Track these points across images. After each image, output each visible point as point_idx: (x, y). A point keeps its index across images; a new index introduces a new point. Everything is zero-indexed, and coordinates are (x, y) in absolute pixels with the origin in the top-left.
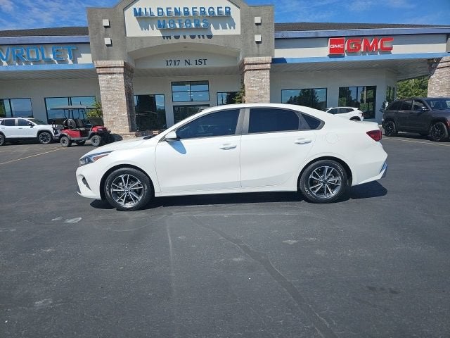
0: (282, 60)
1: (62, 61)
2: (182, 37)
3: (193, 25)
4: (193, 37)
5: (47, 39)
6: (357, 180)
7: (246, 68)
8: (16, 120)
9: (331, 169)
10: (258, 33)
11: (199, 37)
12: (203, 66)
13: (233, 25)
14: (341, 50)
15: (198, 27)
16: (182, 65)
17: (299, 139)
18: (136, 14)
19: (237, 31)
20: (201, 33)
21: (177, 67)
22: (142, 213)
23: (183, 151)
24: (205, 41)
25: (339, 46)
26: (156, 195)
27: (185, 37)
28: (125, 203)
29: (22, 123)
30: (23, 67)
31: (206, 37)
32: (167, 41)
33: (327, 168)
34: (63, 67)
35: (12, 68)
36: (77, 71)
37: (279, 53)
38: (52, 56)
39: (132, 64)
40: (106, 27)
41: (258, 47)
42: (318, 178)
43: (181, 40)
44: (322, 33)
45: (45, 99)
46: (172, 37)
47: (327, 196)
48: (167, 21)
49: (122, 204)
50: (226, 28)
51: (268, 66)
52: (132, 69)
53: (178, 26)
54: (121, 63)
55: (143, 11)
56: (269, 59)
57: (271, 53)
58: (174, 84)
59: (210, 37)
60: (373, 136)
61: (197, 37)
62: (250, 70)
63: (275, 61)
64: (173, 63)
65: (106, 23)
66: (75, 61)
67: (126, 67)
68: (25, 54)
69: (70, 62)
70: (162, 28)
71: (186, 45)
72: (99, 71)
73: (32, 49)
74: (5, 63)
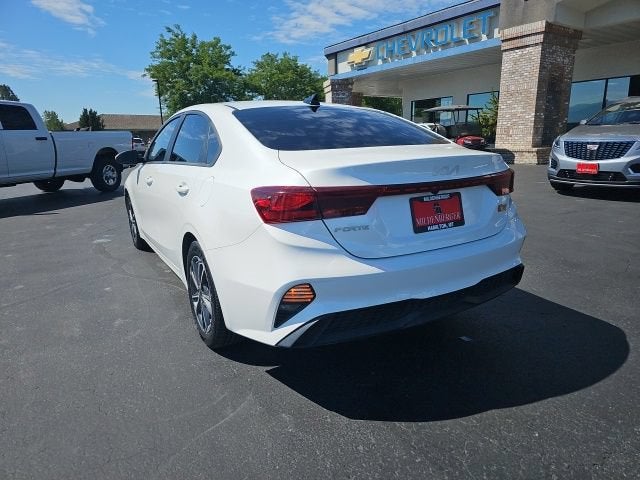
1: (473, 39)
34: (475, 47)
35: (421, 59)
38: (462, 34)
54: (540, 25)
66: (490, 35)
67: (551, 31)
68: (434, 37)
69: (484, 37)
73: (441, 28)
74: (414, 54)
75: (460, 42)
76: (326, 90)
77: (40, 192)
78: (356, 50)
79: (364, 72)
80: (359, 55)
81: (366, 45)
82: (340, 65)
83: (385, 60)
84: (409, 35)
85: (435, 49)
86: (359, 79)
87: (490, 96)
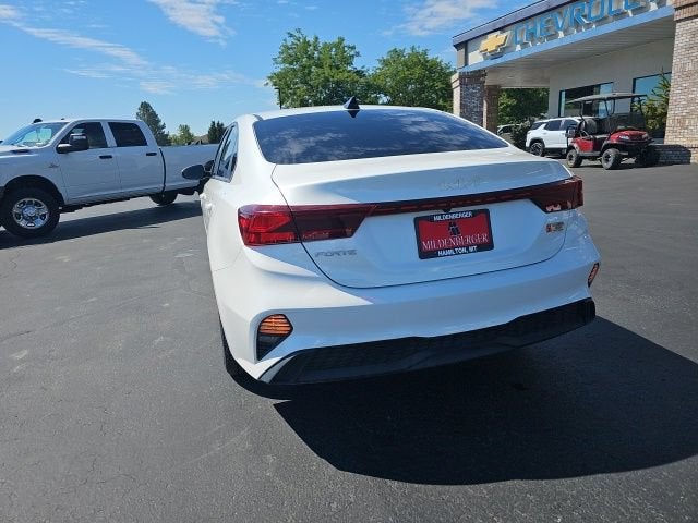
1: (638, 10)
8: (563, 121)
34: (641, 19)
35: (569, 40)
38: (623, 5)
45: (634, 80)
66: (661, 3)
68: (586, 11)
69: (653, 6)
72: (678, 15)
74: (561, 34)
75: (620, 15)
76: (454, 86)
77: (156, 205)
78: (490, 36)
79: (499, 61)
80: (493, 42)
81: (502, 29)
82: (470, 55)
83: (524, 45)
84: (555, 13)
85: (588, 26)
86: (494, 69)
87: (659, 79)
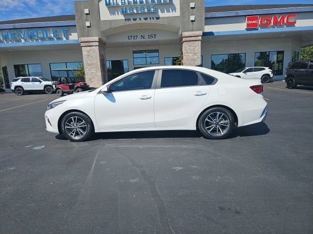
0: (211, 34)
1: (59, 39)
2: (138, 19)
3: (146, 10)
4: (146, 19)
5: (49, 24)
6: (241, 123)
7: (184, 39)
8: (31, 78)
9: (222, 114)
10: (192, 14)
11: (150, 18)
12: (153, 39)
13: (174, 9)
14: (256, 25)
15: (149, 12)
16: (139, 39)
17: (197, 92)
18: (107, 4)
19: (177, 13)
20: (151, 16)
21: (135, 40)
22: (86, 144)
23: (113, 100)
24: (155, 21)
25: (254, 22)
26: (96, 131)
27: (140, 19)
28: (75, 136)
29: (34, 80)
30: (34, 43)
31: (155, 19)
32: (128, 23)
33: (218, 113)
34: (60, 42)
35: (27, 44)
36: (69, 44)
37: (208, 29)
38: (52, 35)
39: (104, 39)
40: (87, 14)
41: (193, 24)
42: (212, 120)
43: (138, 21)
44: (241, 13)
45: (50, 64)
46: (132, 19)
47: (219, 135)
48: (128, 8)
49: (73, 137)
50: (170, 12)
51: (200, 38)
52: (105, 43)
53: (135, 11)
54: (97, 39)
55: (111, 1)
56: (201, 33)
57: (201, 29)
58: (134, 52)
59: (158, 18)
60: (255, 89)
61: (149, 19)
62: (186, 41)
63: (205, 34)
64: (133, 37)
65: (87, 11)
66: (67, 38)
67: (100, 41)
68: (35, 34)
69: (64, 39)
70: (124, 13)
71: (141, 25)
72: (82, 44)
73: (40, 31)
74: (23, 41)
83: (1, 42)
84: (19, 30)
